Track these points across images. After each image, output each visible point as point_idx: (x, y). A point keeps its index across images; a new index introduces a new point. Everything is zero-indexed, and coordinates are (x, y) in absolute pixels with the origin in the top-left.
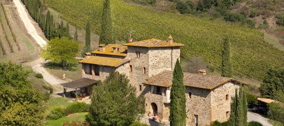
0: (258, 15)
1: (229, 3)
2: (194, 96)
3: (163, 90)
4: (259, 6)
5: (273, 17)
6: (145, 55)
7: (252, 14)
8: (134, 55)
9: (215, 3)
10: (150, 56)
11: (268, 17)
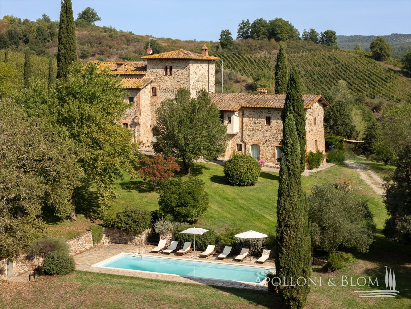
0: (93, 55)
1: (45, 39)
2: (276, 121)
3: (226, 116)
4: (90, 42)
5: (116, 57)
6: (182, 71)
7: (85, 53)
8: (161, 72)
9: (25, 38)
10: (191, 72)
11: (108, 57)
